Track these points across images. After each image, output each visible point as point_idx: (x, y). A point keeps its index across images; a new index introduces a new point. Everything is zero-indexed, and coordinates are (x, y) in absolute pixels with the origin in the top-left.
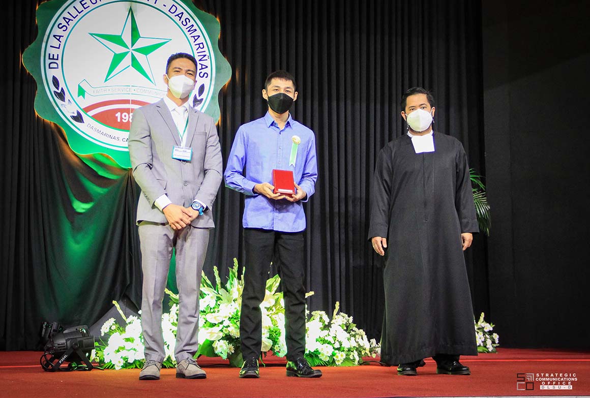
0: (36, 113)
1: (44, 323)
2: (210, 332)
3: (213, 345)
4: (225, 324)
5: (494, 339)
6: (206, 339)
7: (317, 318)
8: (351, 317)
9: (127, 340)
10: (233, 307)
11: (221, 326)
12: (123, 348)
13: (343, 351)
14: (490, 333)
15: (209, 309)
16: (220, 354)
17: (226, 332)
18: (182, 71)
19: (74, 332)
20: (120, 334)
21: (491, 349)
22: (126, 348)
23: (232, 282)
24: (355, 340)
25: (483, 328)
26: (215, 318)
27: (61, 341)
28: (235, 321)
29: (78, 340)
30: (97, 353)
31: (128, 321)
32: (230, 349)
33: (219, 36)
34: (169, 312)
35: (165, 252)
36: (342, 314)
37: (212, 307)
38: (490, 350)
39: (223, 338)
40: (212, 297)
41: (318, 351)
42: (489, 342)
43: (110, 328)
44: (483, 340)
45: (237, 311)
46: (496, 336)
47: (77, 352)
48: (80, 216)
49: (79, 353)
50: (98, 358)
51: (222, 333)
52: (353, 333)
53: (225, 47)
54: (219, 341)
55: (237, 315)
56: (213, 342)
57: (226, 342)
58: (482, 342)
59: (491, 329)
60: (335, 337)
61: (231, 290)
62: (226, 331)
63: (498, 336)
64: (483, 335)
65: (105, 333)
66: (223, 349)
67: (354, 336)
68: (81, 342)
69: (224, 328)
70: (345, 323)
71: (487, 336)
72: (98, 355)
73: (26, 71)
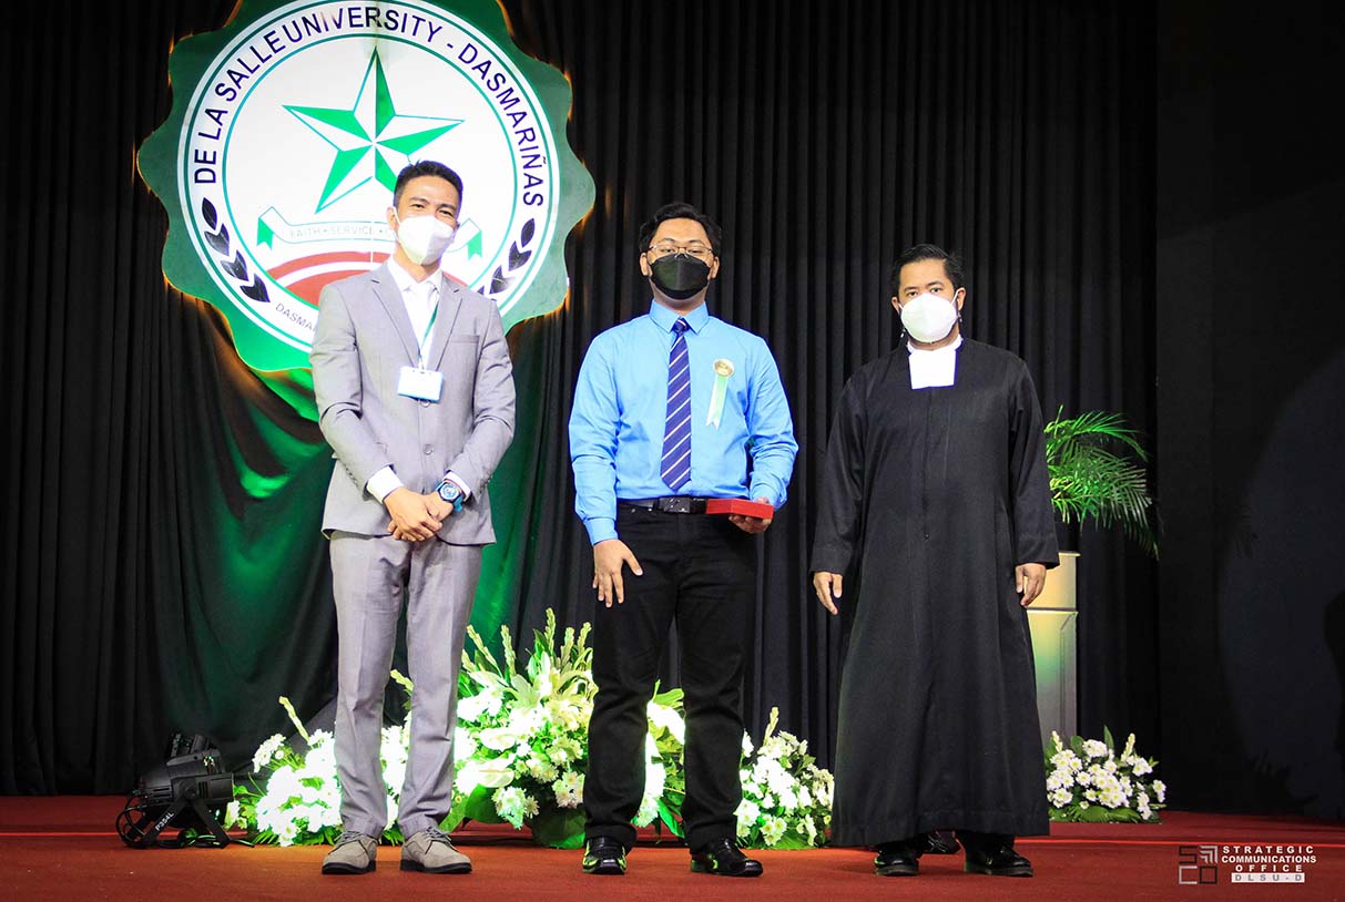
0: (166, 278)
1: (174, 737)
2: (486, 769)
3: (496, 798)
4: (522, 752)
5: (1156, 794)
6: (479, 785)
8: (805, 742)
9: (310, 782)
10: (539, 717)
11: (512, 756)
12: (299, 800)
13: (783, 815)
14: (1148, 779)
15: (489, 719)
16: (508, 818)
17: (524, 770)
18: (428, 207)
19: (189, 764)
20: (295, 770)
21: (1147, 814)
22: (304, 800)
23: (539, 661)
24: (810, 792)
25: (1132, 767)
26: (499, 738)
27: (163, 783)
28: (543, 746)
29: (199, 780)
30: (242, 810)
31: (311, 741)
32: (529, 806)
33: (569, 114)
34: (403, 723)
35: (383, 597)
36: (784, 734)
37: (494, 715)
38: (1146, 817)
39: (515, 783)
40: (493, 694)
42: (1143, 799)
43: (273, 757)
44: (1130, 794)
45: (547, 725)
47: (196, 808)
48: (257, 505)
49: (200, 808)
50: (245, 820)
51: (513, 772)
52: (807, 777)
53: (581, 137)
54: (506, 788)
55: (547, 732)
56: (492, 791)
57: (521, 792)
58: (1128, 798)
59: (1150, 770)
60: (766, 785)
61: (537, 678)
62: (521, 768)
63: (1163, 787)
64: (1131, 784)
65: (262, 767)
66: (514, 806)
67: (809, 784)
68: (203, 786)
69: (519, 761)
70: (789, 755)
71: (1139, 785)
72: (243, 814)
73: (146, 188)
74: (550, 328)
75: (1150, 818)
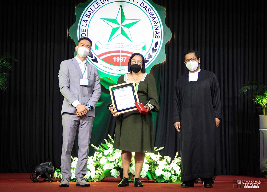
2: (109, 165)
3: (111, 172)
6: (107, 169)
7: (165, 159)
13: (177, 176)
16: (113, 176)
17: (117, 166)
19: (45, 164)
26: (112, 159)
27: (39, 169)
29: (46, 168)
31: (73, 160)
32: (118, 173)
33: (166, 17)
36: (179, 157)
37: (112, 153)
39: (115, 168)
41: (163, 175)
47: (45, 174)
50: (58, 177)
51: (114, 166)
53: (168, 22)
54: (113, 169)
56: (110, 170)
57: (116, 170)
60: (173, 169)
66: (115, 173)
68: (47, 169)
69: (116, 164)
70: (179, 162)
72: (58, 175)
73: (71, 38)
74: (162, 66)
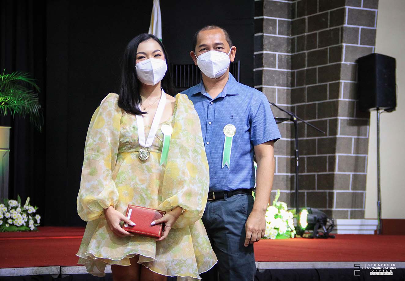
5: (36, 220)
14: (34, 215)
25: (27, 210)
38: (32, 229)
42: (31, 222)
44: (26, 220)
46: (38, 217)
58: (25, 222)
63: (40, 217)
64: (27, 216)
71: (30, 217)
75: (34, 229)
